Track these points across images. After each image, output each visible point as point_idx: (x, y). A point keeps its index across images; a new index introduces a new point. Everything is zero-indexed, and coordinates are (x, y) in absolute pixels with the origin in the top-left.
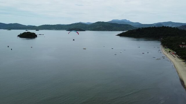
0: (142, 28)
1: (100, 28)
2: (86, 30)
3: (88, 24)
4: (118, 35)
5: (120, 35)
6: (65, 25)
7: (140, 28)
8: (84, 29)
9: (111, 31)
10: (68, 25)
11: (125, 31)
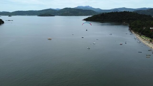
0: (106, 13)
1: (68, 13)
2: (56, 16)
3: (57, 10)
4: (84, 20)
5: (86, 20)
6: (37, 11)
7: (104, 13)
8: (53, 15)
9: (77, 16)
10: (39, 11)
11: (90, 16)
